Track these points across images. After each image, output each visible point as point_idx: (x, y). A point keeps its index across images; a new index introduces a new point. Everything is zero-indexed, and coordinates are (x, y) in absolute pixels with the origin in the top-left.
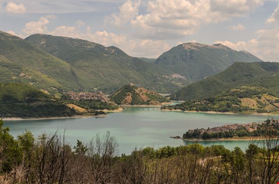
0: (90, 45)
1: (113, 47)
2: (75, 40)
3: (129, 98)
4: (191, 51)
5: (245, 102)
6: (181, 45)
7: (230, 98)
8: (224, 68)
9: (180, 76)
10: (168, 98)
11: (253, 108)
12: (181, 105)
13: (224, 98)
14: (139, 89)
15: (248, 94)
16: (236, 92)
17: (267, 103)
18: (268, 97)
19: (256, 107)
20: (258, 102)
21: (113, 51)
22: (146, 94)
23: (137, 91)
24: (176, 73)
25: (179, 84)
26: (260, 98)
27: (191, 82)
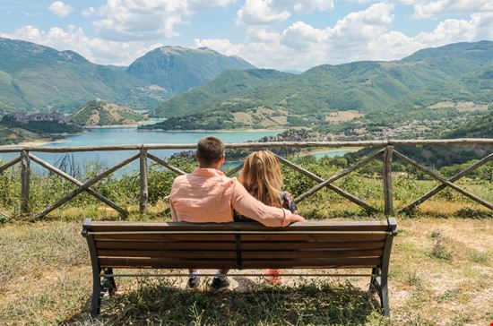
0: (37, 49)
1: (69, 52)
2: (14, 41)
3: (96, 117)
4: (172, 57)
5: (239, 117)
6: (159, 49)
7: (221, 112)
8: (212, 77)
9: (159, 88)
10: (147, 115)
11: (248, 123)
12: (163, 123)
13: (214, 113)
14: (108, 105)
15: (241, 108)
16: (228, 105)
17: (264, 117)
18: (265, 111)
19: (251, 123)
20: (253, 116)
21: (70, 57)
22: (118, 111)
23: (106, 108)
24: (154, 84)
25: (158, 98)
26: (255, 111)
27: (173, 95)
